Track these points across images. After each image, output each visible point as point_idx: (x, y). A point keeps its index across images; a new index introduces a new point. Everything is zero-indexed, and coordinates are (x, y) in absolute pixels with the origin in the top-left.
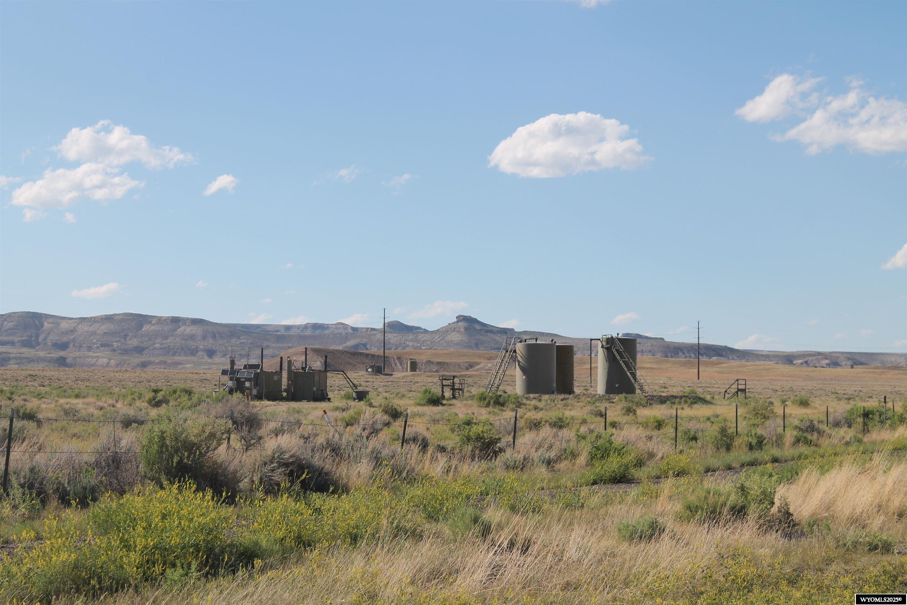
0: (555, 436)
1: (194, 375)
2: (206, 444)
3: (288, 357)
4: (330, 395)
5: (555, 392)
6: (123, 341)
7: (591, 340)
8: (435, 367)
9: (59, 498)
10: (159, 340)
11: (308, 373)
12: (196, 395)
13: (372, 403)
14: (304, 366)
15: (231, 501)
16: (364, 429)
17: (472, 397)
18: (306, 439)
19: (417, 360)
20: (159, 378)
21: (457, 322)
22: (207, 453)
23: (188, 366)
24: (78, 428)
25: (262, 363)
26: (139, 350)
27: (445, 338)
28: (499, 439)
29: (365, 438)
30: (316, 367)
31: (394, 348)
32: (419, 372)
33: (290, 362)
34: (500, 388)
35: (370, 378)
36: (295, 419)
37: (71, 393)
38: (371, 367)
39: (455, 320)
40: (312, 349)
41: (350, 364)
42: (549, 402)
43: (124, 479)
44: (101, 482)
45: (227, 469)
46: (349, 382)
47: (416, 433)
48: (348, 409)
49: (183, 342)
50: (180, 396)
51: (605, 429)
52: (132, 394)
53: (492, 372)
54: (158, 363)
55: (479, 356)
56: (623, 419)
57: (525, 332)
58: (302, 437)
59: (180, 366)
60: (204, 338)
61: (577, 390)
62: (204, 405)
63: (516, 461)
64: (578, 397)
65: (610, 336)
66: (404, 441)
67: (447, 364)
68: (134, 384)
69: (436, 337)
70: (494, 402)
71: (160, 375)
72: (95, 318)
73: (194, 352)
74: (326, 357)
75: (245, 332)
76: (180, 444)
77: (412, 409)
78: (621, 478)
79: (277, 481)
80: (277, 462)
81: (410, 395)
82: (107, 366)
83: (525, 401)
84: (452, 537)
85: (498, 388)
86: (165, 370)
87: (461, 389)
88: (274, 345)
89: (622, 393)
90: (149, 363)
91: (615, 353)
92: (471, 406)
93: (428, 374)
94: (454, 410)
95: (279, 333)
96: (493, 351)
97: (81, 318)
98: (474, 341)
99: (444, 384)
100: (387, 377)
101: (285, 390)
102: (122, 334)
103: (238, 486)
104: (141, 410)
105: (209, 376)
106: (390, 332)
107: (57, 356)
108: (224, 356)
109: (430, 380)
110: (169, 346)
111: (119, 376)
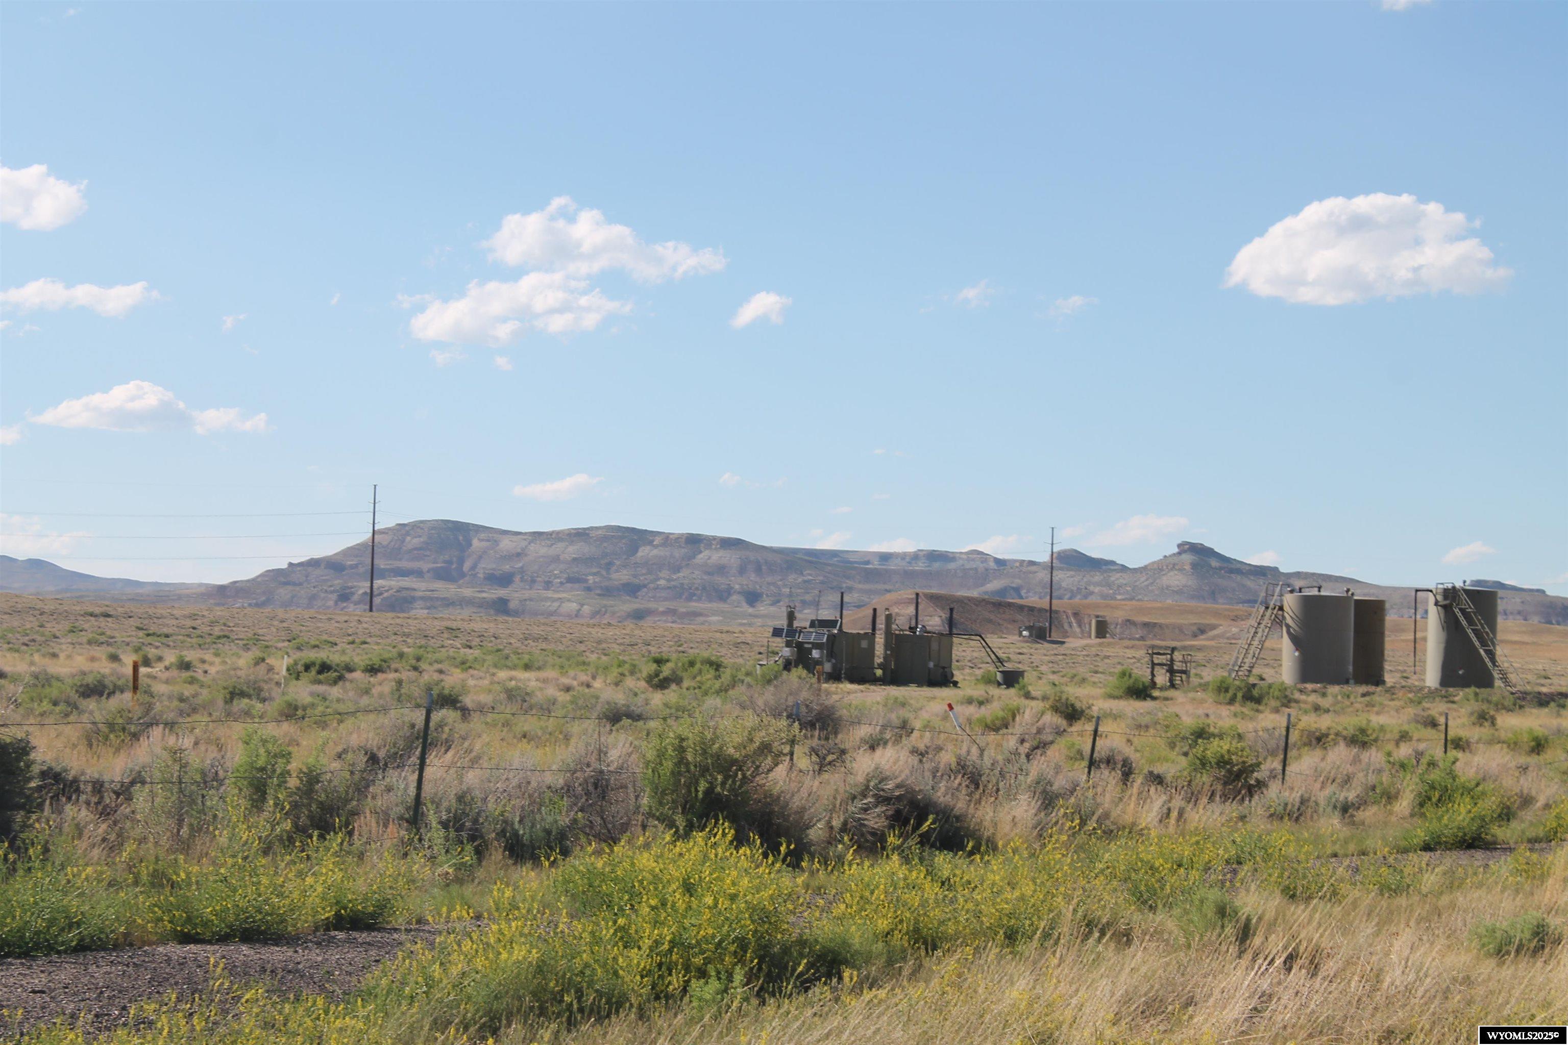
0: (1356, 760)
1: (724, 635)
2: (753, 762)
3: (887, 609)
4: (958, 676)
5: (1352, 681)
6: (604, 573)
7: (1417, 591)
8: (1140, 631)
9: (505, 847)
10: (664, 574)
11: (921, 637)
12: (728, 671)
13: (1029, 692)
14: (913, 624)
15: (794, 860)
16: (1022, 741)
17: (1204, 687)
18: (921, 754)
19: (1107, 619)
20: (665, 639)
21: (1179, 553)
22: (754, 777)
23: (714, 618)
24: (529, 724)
25: (841, 618)
26: (632, 590)
27: (1158, 581)
28: (1258, 764)
29: (1023, 756)
30: (933, 626)
31: (1067, 597)
32: (1111, 640)
33: (889, 618)
34: (1255, 671)
35: (1026, 648)
36: (898, 718)
37: (516, 661)
38: (1027, 628)
39: (1176, 550)
40: (926, 595)
41: (990, 621)
42: (1339, 697)
43: (613, 817)
44: (575, 821)
45: (788, 805)
46: (990, 653)
47: (1112, 750)
48: (988, 701)
49: (705, 577)
50: (700, 672)
51: (1446, 752)
52: (619, 666)
53: (1240, 641)
54: (664, 613)
55: (1217, 614)
56: (1474, 734)
57: (1298, 575)
58: (914, 751)
59: (701, 619)
60: (742, 570)
61: (1389, 679)
62: (740, 689)
63: (1286, 804)
64: (1391, 691)
65: (1450, 586)
66: (1093, 764)
67: (1161, 626)
68: (622, 647)
69: (1142, 579)
70: (1243, 697)
71: (666, 633)
72: (558, 533)
73: (723, 595)
74: (952, 610)
75: (811, 562)
76: (709, 761)
77: (1100, 706)
78: (1474, 839)
79: (873, 828)
80: (873, 796)
81: (1096, 680)
82: (576, 616)
83: (1297, 695)
84: (1182, 940)
85: (1250, 671)
86: (674, 625)
87: (1184, 672)
88: (860, 586)
89: (1468, 686)
90: (649, 612)
91: (1459, 615)
92: (1202, 701)
93: (1127, 643)
94: (1172, 709)
95: (870, 566)
96: (1240, 606)
97: (535, 533)
98: (1207, 588)
99: (1156, 661)
100: (1055, 646)
101: (880, 666)
102: (603, 562)
103: (807, 836)
104: (636, 695)
105: (749, 638)
106: (1061, 569)
107: (494, 596)
108: (774, 603)
109: (1130, 653)
110: (682, 584)
111: (597, 633)
